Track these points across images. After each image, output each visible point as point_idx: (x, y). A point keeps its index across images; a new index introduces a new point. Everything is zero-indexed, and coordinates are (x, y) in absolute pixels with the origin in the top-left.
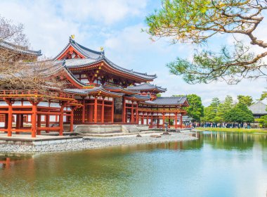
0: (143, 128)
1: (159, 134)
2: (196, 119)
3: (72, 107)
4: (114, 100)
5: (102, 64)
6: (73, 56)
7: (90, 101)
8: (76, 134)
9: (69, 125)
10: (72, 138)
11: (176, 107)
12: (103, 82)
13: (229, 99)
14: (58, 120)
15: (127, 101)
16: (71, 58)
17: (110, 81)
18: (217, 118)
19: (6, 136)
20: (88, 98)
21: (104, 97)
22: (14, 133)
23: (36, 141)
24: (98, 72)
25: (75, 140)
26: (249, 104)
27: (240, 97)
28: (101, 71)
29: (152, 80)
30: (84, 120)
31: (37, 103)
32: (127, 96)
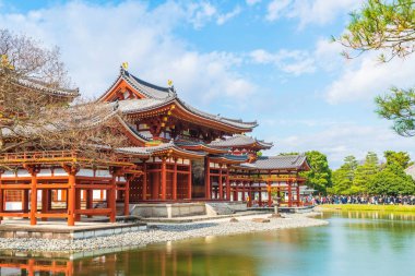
0: (238, 207)
1: (265, 217)
2: (320, 191)
3: (128, 176)
4: (192, 162)
5: (173, 107)
6: (127, 95)
7: (153, 166)
8: (133, 219)
9: (122, 205)
10: (130, 226)
11: (289, 171)
12: (173, 134)
13: (372, 158)
14: (105, 197)
15: (211, 165)
16: (123, 99)
17: (185, 133)
18: (354, 188)
19: (27, 225)
20: (151, 160)
21: (176, 160)
22: (39, 220)
23: (76, 231)
24: (166, 119)
25: (136, 228)
26: (405, 165)
27: (388, 154)
28: (170, 118)
29: (250, 130)
30: (145, 195)
31: (77, 171)
32: (212, 156)
